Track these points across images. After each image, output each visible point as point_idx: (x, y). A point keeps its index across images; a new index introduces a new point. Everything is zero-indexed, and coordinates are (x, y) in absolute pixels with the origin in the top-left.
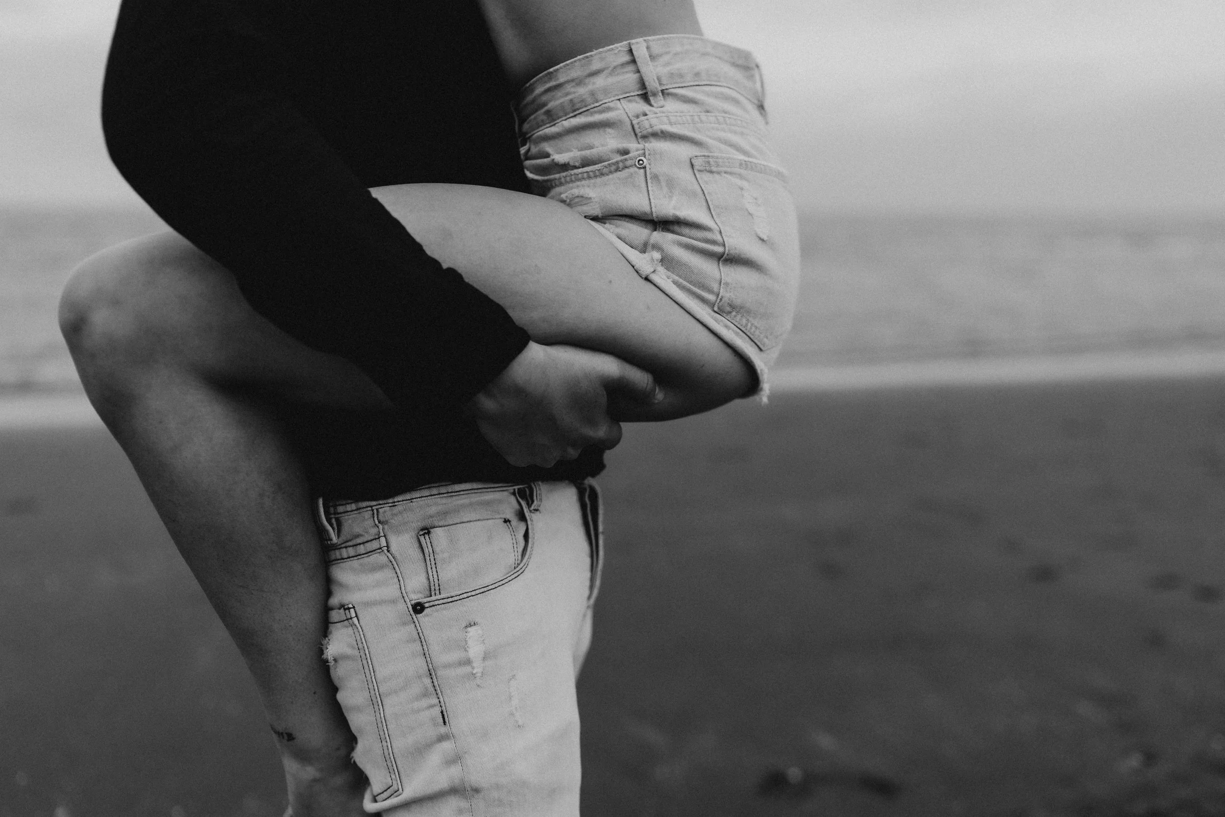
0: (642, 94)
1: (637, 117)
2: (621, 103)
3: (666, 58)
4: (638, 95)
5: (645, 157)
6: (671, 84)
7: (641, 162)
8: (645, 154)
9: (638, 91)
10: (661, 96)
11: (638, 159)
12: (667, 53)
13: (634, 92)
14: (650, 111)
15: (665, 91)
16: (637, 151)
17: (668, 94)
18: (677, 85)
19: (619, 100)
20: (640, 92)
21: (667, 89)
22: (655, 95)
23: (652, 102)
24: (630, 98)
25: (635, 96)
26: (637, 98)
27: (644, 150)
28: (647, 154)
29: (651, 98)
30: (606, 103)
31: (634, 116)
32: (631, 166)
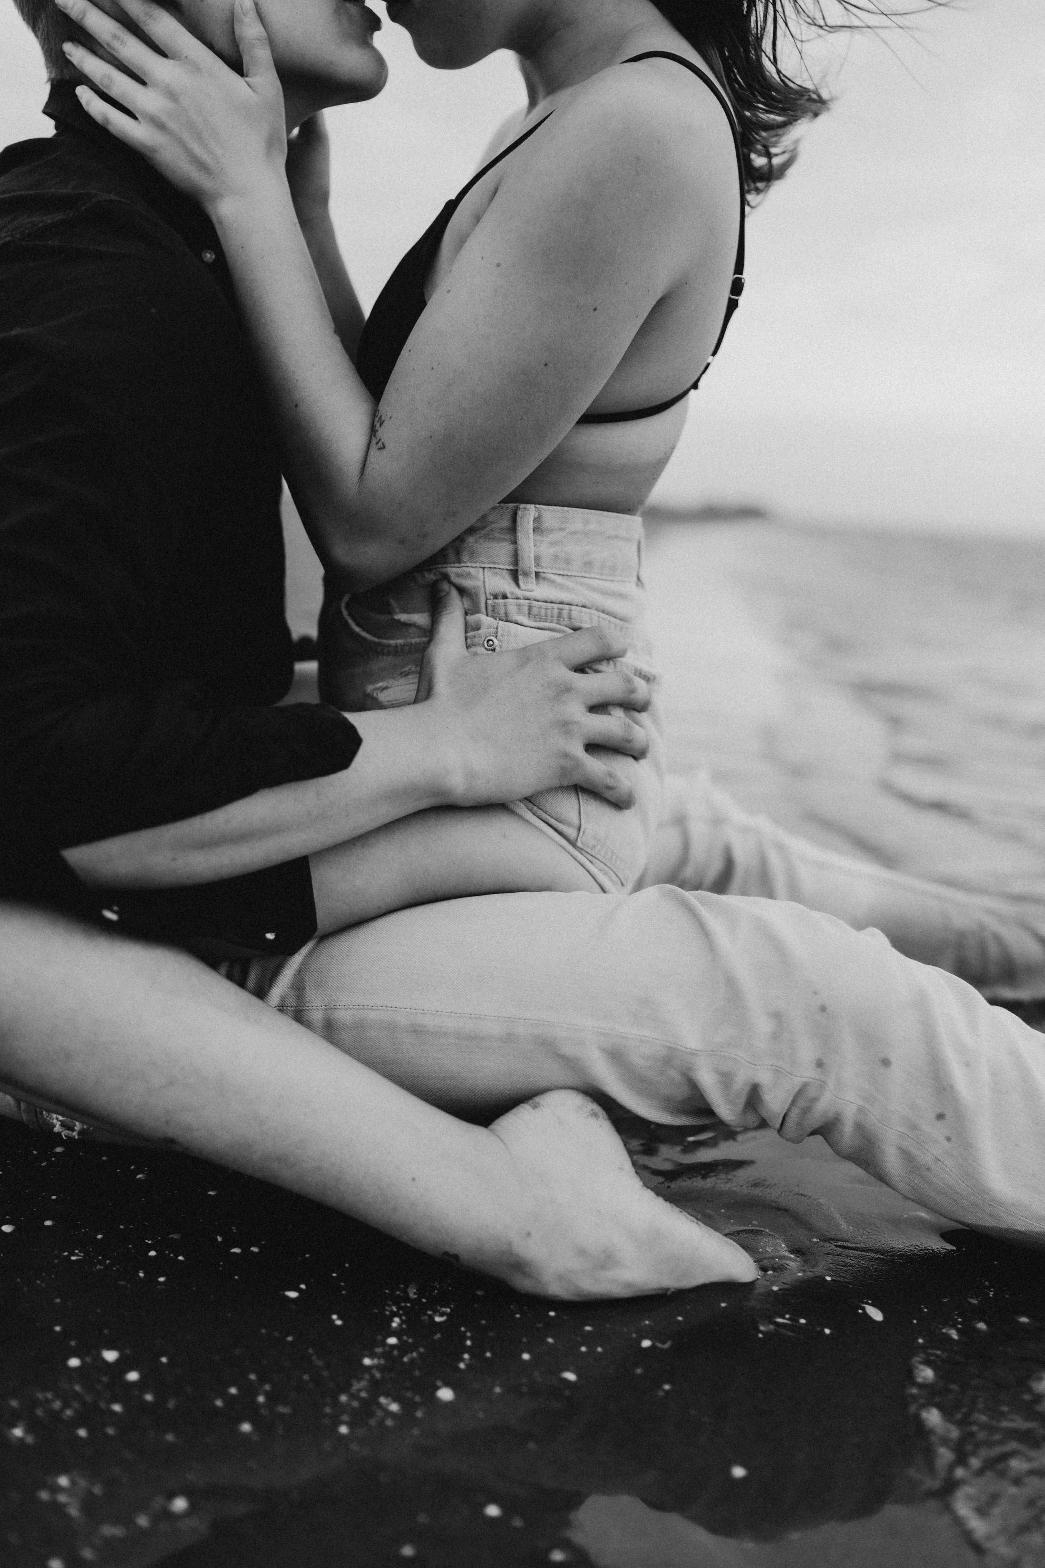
0: (511, 570)
1: (496, 597)
2: (484, 572)
3: (558, 536)
4: (507, 569)
5: (496, 637)
6: (552, 568)
7: (491, 643)
8: (497, 633)
9: (509, 565)
10: (534, 578)
11: (487, 639)
12: (562, 529)
13: (504, 564)
14: (512, 593)
15: (542, 574)
16: (488, 628)
17: (544, 579)
18: (559, 572)
19: (484, 568)
20: (511, 567)
21: (544, 573)
22: (526, 574)
23: (521, 583)
24: (496, 570)
25: (503, 569)
26: (505, 572)
27: (497, 628)
28: (499, 634)
29: (521, 577)
30: (467, 567)
31: (492, 594)
32: (479, 645)
